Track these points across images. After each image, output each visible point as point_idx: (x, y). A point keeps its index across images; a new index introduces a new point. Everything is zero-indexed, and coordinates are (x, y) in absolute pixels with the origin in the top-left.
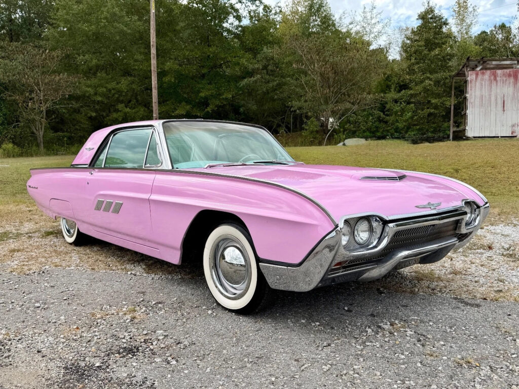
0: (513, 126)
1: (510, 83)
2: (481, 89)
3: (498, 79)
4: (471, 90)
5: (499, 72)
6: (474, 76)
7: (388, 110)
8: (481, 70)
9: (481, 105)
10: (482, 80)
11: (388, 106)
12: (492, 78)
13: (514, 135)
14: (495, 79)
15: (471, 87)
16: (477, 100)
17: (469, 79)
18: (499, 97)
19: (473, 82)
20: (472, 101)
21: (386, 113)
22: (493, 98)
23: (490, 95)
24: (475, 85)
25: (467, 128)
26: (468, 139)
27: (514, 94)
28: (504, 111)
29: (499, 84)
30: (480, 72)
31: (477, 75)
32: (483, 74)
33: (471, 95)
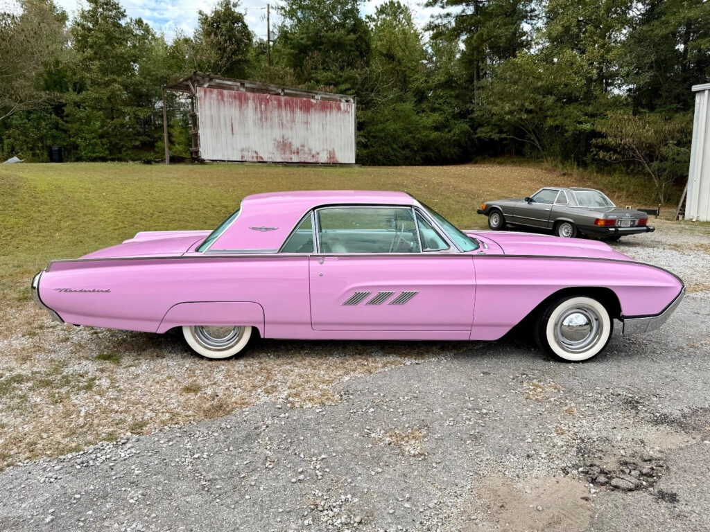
0: (242, 150)
1: (235, 105)
2: (211, 109)
3: (225, 99)
4: (201, 108)
5: (226, 92)
6: (202, 93)
7: (67, 116)
8: (208, 87)
9: (212, 126)
10: (210, 98)
11: (66, 110)
12: (220, 97)
13: (244, 159)
14: (223, 100)
15: (200, 105)
16: (208, 120)
17: (198, 95)
18: (227, 119)
19: (202, 100)
20: (203, 120)
21: (65, 119)
22: (222, 120)
23: (219, 116)
24: (205, 103)
25: (200, 150)
26: (202, 162)
27: (240, 117)
28: (233, 134)
29: (226, 104)
30: (208, 89)
31: (205, 92)
32: (211, 91)
33: (201, 114)
